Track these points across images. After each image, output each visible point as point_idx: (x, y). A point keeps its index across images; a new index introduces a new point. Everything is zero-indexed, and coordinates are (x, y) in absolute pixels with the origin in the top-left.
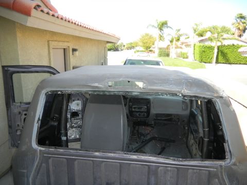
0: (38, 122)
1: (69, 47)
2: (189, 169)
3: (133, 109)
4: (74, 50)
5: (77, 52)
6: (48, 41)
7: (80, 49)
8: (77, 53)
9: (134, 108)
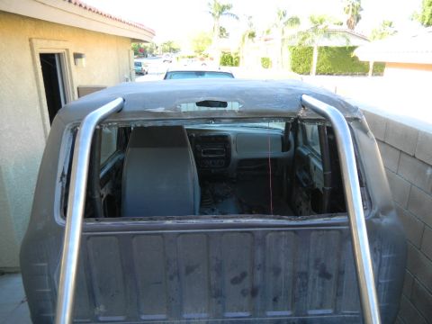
0: (61, 180)
1: (67, 50)
2: (311, 230)
3: (202, 155)
4: (78, 56)
5: (83, 59)
6: (30, 40)
7: (87, 55)
8: (83, 61)
9: (204, 153)
